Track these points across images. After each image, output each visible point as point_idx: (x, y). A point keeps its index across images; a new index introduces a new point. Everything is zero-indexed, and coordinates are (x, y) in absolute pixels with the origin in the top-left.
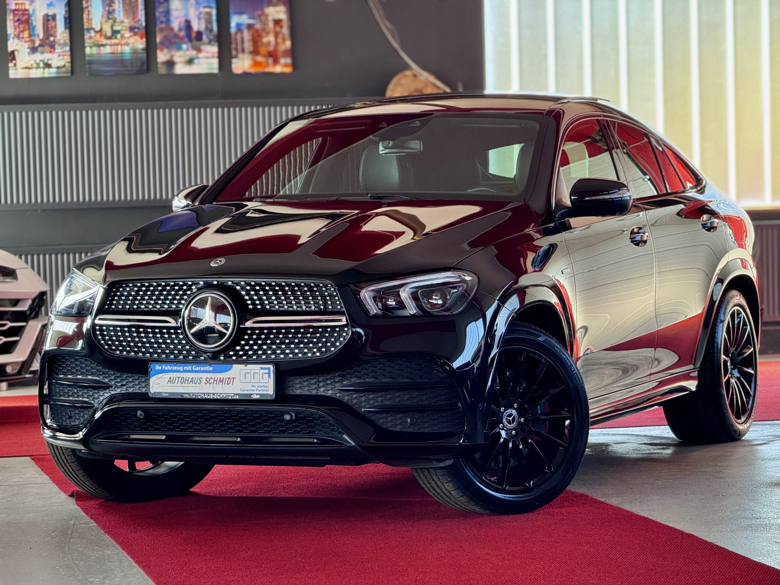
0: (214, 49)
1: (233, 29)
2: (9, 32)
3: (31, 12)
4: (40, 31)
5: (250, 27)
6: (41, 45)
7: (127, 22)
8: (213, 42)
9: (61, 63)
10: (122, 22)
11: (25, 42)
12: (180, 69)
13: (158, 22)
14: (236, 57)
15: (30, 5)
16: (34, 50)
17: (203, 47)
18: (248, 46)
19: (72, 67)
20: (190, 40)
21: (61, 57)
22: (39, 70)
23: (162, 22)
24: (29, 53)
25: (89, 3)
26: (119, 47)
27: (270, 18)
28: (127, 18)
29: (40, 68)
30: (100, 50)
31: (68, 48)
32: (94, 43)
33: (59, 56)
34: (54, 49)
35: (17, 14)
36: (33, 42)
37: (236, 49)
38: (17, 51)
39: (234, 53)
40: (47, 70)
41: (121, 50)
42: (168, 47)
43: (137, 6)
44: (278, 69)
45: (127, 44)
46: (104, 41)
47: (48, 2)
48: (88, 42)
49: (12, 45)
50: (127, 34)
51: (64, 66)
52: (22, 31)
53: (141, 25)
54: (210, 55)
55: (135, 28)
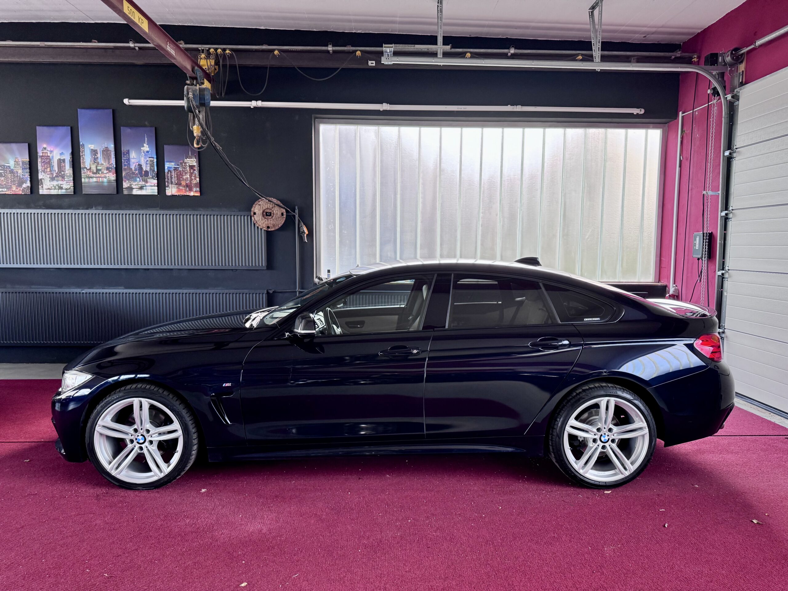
0: (156, 181)
1: (166, 171)
2: (39, 169)
3: (51, 158)
4: (56, 168)
5: (176, 169)
6: (56, 176)
7: (106, 164)
8: (154, 178)
9: (69, 187)
10: (102, 164)
11: (48, 174)
12: (135, 192)
13: (123, 165)
14: (168, 186)
15: (50, 154)
16: (52, 179)
17: (148, 180)
18: (174, 180)
19: (74, 189)
20: (141, 176)
21: (68, 183)
22: (55, 190)
23: (125, 165)
24: (50, 181)
25: (83, 153)
26: (101, 179)
27: (188, 165)
28: (105, 162)
29: (56, 189)
30: (90, 180)
31: (72, 178)
32: (86, 176)
33: (67, 182)
34: (64, 179)
35: (43, 159)
36: (52, 174)
37: (167, 182)
38: (43, 179)
39: (166, 184)
40: (60, 190)
41: (102, 180)
42: (128, 180)
43: (111, 156)
44: (192, 194)
45: (105, 177)
46: (93, 175)
47: (61, 153)
48: (83, 175)
49: (40, 176)
50: (105, 172)
51: (70, 188)
52: (46, 168)
53: (113, 166)
54: (153, 185)
55: (110, 168)
